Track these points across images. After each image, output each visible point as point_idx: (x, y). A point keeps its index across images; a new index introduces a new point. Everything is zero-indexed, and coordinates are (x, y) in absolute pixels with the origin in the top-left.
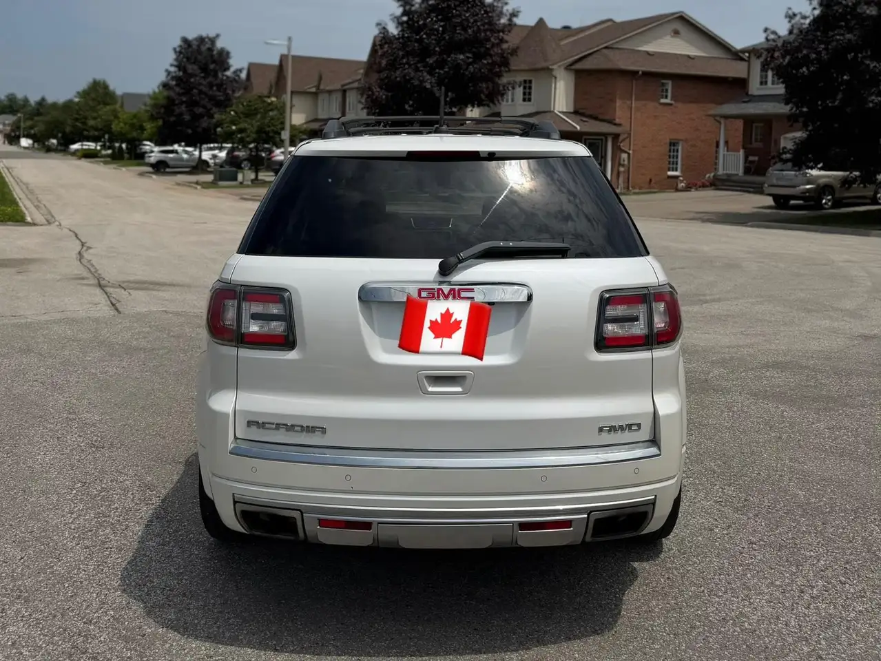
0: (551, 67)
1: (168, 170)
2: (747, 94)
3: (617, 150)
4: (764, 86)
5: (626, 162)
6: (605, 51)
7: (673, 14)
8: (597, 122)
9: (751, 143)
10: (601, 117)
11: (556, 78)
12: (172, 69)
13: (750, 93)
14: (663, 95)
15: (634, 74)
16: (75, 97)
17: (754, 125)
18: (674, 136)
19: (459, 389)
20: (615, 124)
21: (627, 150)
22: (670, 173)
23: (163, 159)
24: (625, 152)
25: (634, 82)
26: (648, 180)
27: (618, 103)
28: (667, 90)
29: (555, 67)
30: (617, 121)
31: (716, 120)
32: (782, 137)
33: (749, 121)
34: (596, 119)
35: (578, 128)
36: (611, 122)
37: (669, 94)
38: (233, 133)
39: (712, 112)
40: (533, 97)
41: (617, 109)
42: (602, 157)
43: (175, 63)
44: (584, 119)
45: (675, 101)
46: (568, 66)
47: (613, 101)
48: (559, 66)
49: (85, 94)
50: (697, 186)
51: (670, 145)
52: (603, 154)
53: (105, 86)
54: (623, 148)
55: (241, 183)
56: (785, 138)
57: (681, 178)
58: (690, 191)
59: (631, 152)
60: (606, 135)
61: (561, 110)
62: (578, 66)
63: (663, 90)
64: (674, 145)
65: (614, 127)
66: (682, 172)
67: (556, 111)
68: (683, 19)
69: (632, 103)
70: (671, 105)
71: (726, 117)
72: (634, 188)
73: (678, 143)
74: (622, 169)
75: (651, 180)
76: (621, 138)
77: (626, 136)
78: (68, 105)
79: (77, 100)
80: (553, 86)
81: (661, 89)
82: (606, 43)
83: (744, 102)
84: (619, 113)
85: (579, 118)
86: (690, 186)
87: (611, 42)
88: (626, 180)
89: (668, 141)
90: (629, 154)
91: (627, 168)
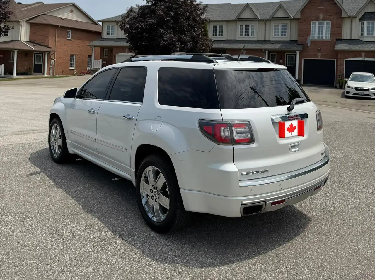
0: (19, 21)
2: (102, 38)
3: (50, 58)
4: (108, 35)
5: (53, 64)
6: (43, 16)
7: (70, 3)
8: (40, 46)
9: (103, 57)
10: (42, 44)
11: (21, 26)
13: (103, 37)
14: (68, 36)
15: (57, 26)
17: (105, 50)
18: (72, 53)
19: (298, 149)
20: (49, 48)
21: (54, 59)
22: (71, 68)
24: (53, 59)
25: (57, 30)
26: (62, 71)
27: (50, 38)
28: (69, 34)
29: (21, 21)
30: (50, 46)
31: (91, 47)
32: (117, 54)
33: (103, 48)
34: (40, 45)
35: (33, 48)
36: (47, 46)
37: (70, 36)
39: (89, 44)
40: (9, 33)
41: (50, 41)
42: (42, 61)
44: (35, 45)
45: (73, 39)
46: (27, 21)
47: (47, 37)
48: (23, 21)
50: (85, 73)
51: (71, 57)
52: (43, 60)
54: (52, 58)
56: (117, 55)
57: (75, 70)
58: (82, 75)
59: (55, 59)
60: (45, 52)
61: (23, 40)
62: (31, 21)
63: (68, 34)
64: (72, 57)
65: (48, 48)
66: (75, 68)
67: (21, 41)
68: (74, 6)
69: (56, 38)
70: (71, 40)
71: (95, 46)
72: (56, 75)
73: (73, 56)
74: (51, 67)
75: (63, 71)
76: (51, 53)
77: (53, 52)
80: (20, 29)
81: (67, 33)
82: (43, 12)
83: (102, 41)
84: (50, 43)
85: (32, 44)
86: (82, 73)
87: (46, 12)
88: (53, 71)
89: (70, 55)
90: (54, 60)
91: (53, 66)
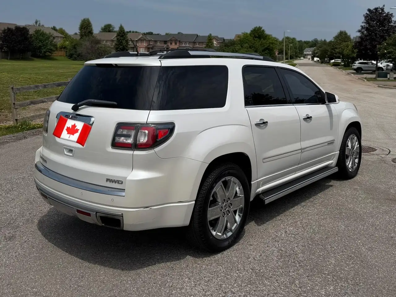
1: (362, 72)
12: (363, 24)
16: (333, 39)
23: (360, 66)
38: (385, 54)
43: (365, 21)
49: (336, 38)
53: (345, 34)
55: (389, 79)
78: (330, 42)
79: (333, 40)
